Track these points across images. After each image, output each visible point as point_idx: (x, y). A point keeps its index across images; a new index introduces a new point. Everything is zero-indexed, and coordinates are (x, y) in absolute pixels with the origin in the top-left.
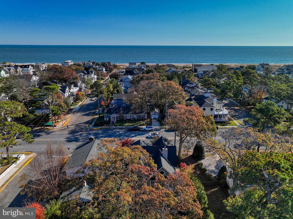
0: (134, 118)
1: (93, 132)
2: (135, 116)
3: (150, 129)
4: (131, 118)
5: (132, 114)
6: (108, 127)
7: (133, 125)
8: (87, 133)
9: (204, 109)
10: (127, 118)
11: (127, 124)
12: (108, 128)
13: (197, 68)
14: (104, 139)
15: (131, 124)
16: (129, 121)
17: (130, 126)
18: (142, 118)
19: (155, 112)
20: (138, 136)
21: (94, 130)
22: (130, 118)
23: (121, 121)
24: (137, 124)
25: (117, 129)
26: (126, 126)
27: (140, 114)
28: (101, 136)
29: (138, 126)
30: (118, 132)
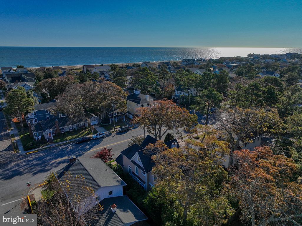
0: (73, 128)
1: (31, 157)
2: (75, 126)
3: (101, 136)
4: (71, 130)
5: (70, 124)
6: (46, 147)
7: (77, 137)
8: (24, 161)
9: (142, 106)
10: (65, 131)
11: (68, 138)
12: (48, 147)
13: (89, 69)
14: (57, 160)
15: (74, 137)
16: (69, 133)
17: (74, 138)
18: (83, 127)
19: (94, 118)
20: (95, 146)
21: (30, 155)
22: (68, 130)
23: (60, 135)
24: (80, 135)
25: (62, 146)
26: (70, 139)
27: (80, 123)
28: (48, 158)
29: (84, 136)
30: (66, 148)
